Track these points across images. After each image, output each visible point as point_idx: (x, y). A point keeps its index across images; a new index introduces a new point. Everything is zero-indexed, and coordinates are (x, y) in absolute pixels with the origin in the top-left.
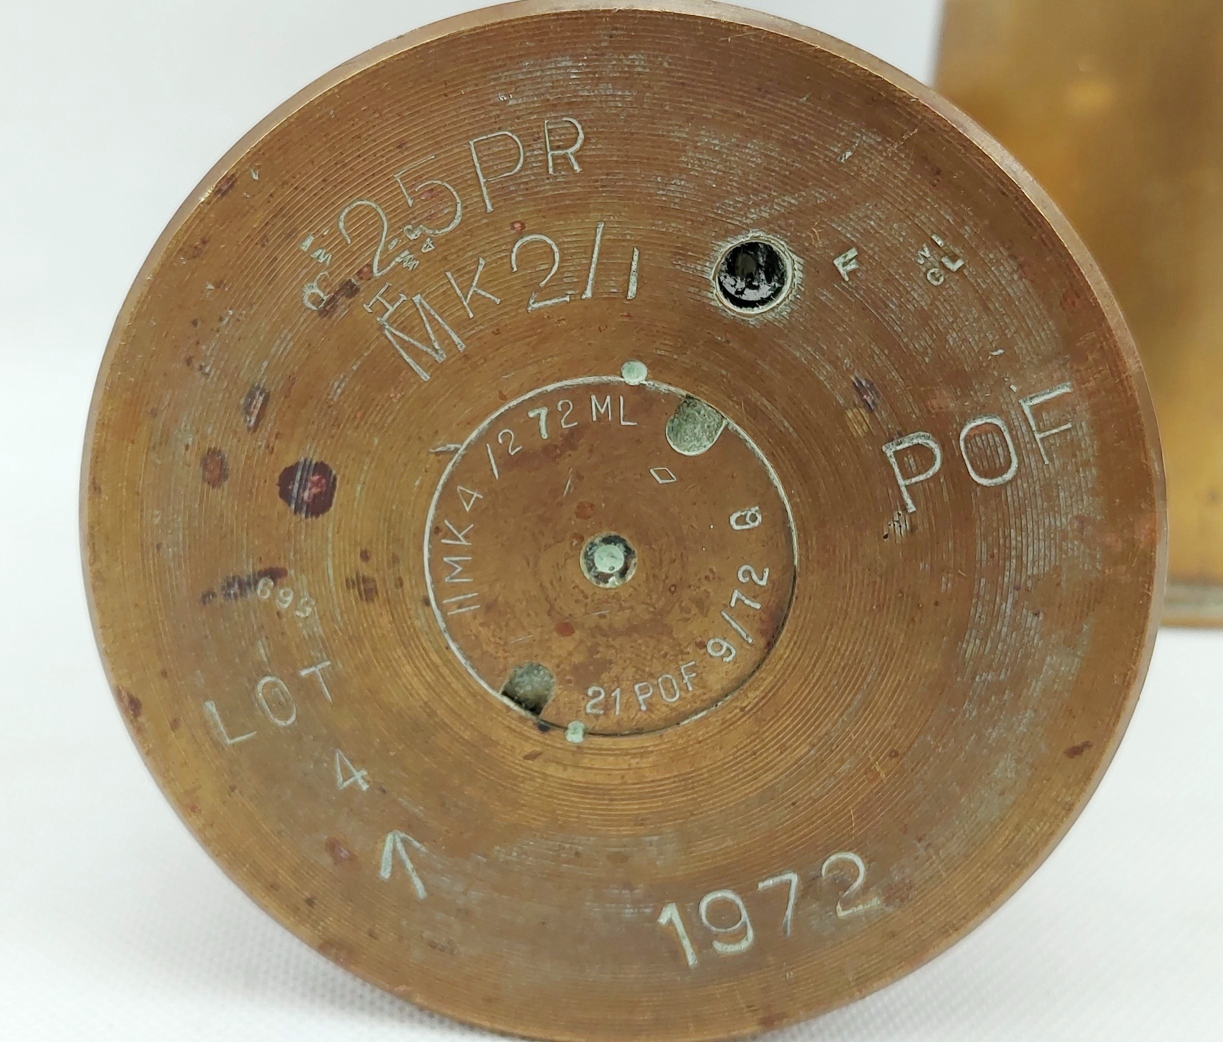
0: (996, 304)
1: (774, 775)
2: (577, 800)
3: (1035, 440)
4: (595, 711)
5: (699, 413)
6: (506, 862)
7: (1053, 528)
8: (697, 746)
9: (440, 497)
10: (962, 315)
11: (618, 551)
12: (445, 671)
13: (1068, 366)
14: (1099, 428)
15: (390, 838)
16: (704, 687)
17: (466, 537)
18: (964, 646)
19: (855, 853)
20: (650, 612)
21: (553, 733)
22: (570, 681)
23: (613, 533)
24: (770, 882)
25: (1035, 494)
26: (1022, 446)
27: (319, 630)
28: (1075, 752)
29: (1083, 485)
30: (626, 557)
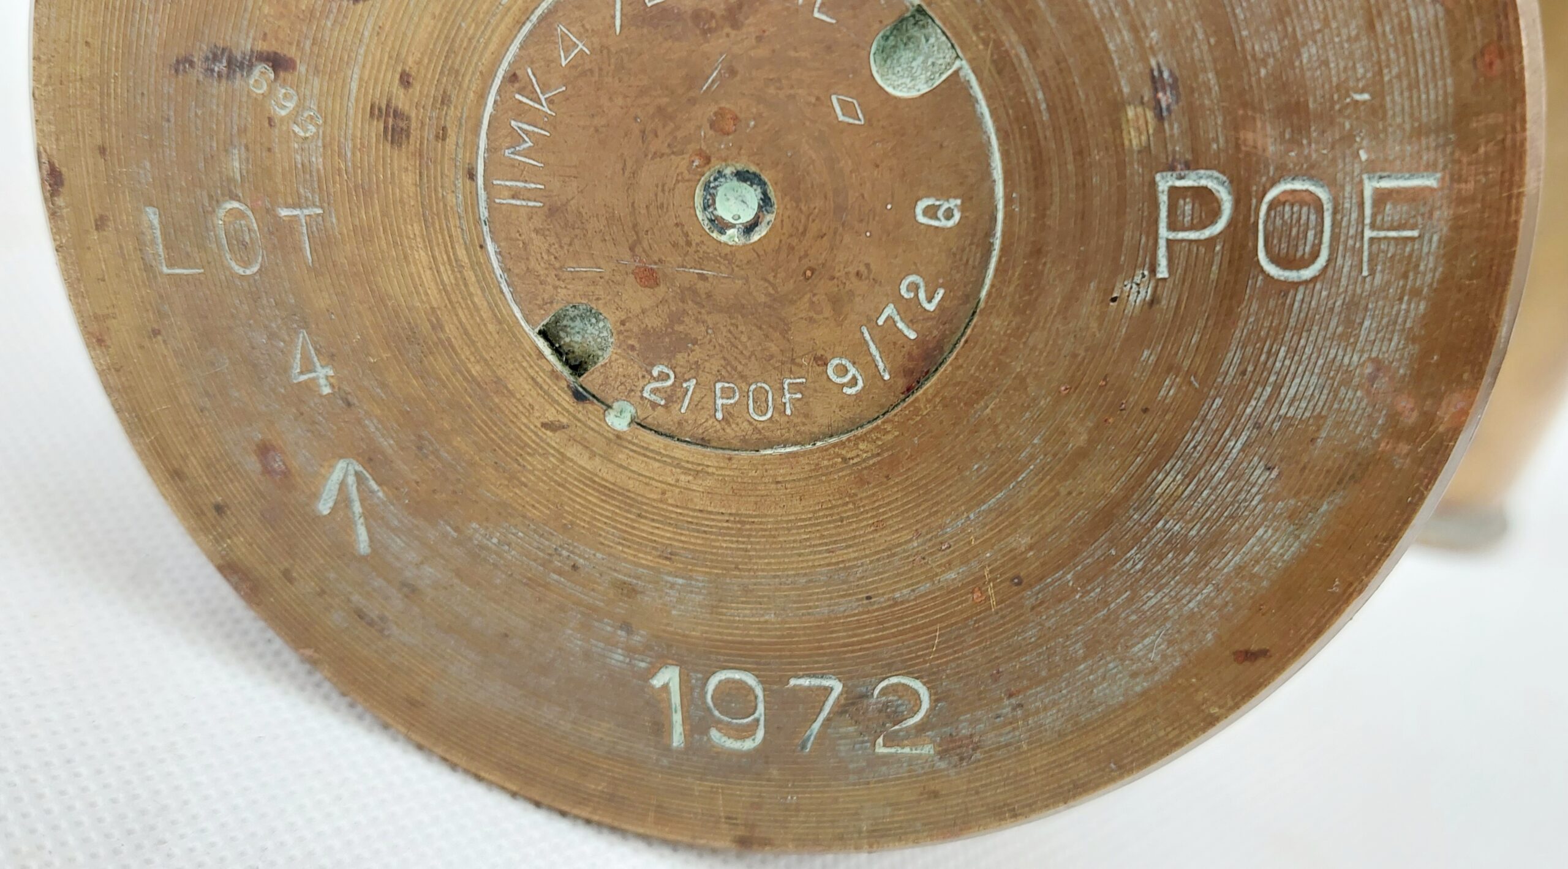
0: (1386, 27)
1: (856, 555)
2: (594, 500)
3: (1362, 237)
4: (653, 397)
5: (927, 40)
6: (482, 547)
7: (1337, 364)
8: (773, 486)
9: (531, 33)
10: (1334, 25)
11: (752, 195)
12: (470, 275)
13: (1449, 150)
14: (1452, 251)
15: (341, 465)
16: (806, 416)
17: (550, 101)
18: (1160, 477)
19: (924, 684)
20: (769, 295)
21: (589, 407)
22: (632, 348)
23: (753, 169)
24: (805, 682)
25: (1332, 310)
26: (1342, 238)
27: (318, 161)
28: (1248, 656)
29: (1400, 320)
30: (760, 207)
